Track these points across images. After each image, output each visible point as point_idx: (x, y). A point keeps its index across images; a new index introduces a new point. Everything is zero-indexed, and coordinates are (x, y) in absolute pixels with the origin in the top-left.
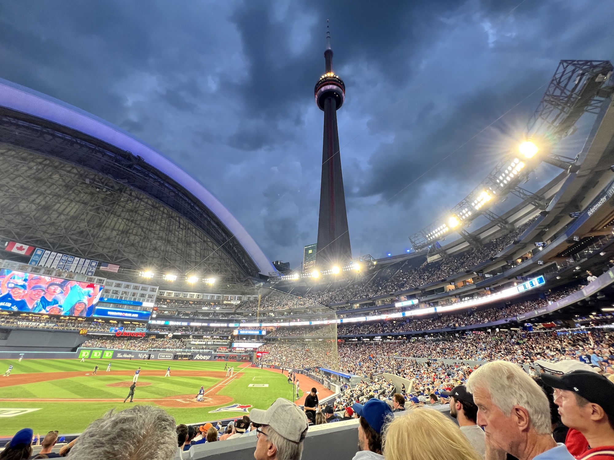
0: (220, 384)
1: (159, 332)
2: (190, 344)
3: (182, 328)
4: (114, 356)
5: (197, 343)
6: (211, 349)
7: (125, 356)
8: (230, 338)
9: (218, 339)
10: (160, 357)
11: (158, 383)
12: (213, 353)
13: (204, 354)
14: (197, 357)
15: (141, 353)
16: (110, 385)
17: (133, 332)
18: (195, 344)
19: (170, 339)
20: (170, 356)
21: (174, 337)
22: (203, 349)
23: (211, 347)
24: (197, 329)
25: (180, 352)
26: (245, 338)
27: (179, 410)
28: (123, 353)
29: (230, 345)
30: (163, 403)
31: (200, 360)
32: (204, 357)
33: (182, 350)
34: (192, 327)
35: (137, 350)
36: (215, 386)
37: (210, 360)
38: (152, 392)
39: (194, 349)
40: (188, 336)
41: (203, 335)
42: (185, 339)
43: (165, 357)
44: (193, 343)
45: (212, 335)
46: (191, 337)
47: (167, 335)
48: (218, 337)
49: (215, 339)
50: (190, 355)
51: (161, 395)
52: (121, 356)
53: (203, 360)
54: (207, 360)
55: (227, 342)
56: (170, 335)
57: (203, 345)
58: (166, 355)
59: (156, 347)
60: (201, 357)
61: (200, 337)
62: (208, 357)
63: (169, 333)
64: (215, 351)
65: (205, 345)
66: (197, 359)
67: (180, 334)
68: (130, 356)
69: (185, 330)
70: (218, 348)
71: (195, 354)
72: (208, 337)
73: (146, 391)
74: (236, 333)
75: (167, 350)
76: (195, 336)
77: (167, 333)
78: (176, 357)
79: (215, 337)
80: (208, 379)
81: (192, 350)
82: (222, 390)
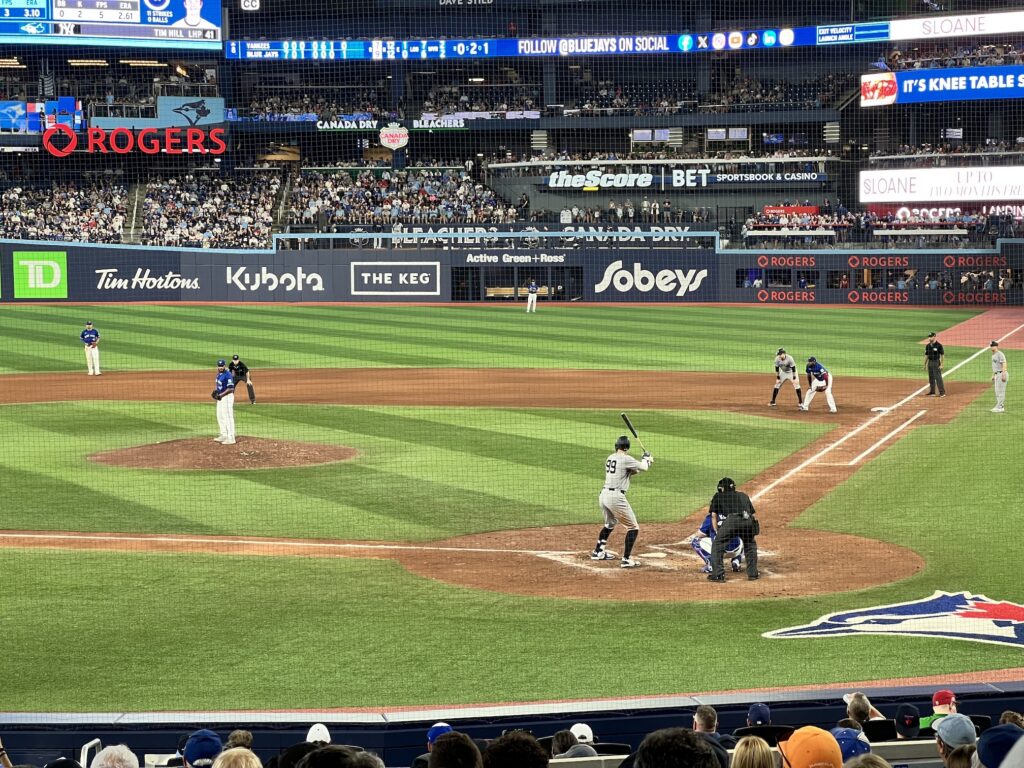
0: (812, 460)
1: (312, 116)
2: (545, 189)
3: (463, 78)
4: (81, 284)
5: (593, 181)
6: (708, 222)
7: (143, 280)
8: (832, 133)
9: (738, 146)
10: (360, 286)
11: (395, 451)
12: (721, 246)
13: (655, 258)
14: (614, 275)
15: (236, 262)
16: (115, 459)
17: (143, 124)
18: (578, 192)
19: (399, 158)
20: (425, 279)
21: (425, 146)
22: (641, 220)
23: (696, 205)
24: (570, 78)
25: (483, 247)
26: (957, 133)
27: (567, 611)
28: (126, 264)
29: (841, 188)
30: (459, 570)
31: (634, 295)
32: (664, 280)
33: (495, 235)
34: (533, 67)
35: (204, 241)
36: (776, 472)
37: (706, 294)
38: (371, 504)
39: (576, 222)
40: (517, 138)
41: (619, 123)
42: (501, 156)
43: (395, 286)
44: (560, 180)
45: (691, 120)
46: (539, 139)
47: (374, 136)
48: (739, 134)
49: (717, 147)
50: (557, 268)
51: (427, 521)
52: (122, 284)
53: (656, 295)
54: (690, 297)
55: (813, 167)
56: (395, 137)
57: (636, 191)
58: (396, 271)
59: (322, 220)
60: (639, 278)
61: (609, 140)
62: (691, 280)
63: (383, 122)
64: (734, 235)
65: (652, 191)
66: (611, 294)
67: (454, 121)
68: (169, 281)
69: (488, 98)
70: (750, 212)
71: (592, 259)
72: (663, 135)
73: (336, 496)
74: (877, 90)
75: (398, 235)
76: (567, 132)
77: (369, 124)
78: (466, 284)
79: (715, 134)
80: (715, 426)
81: (570, 234)
82: (830, 495)
